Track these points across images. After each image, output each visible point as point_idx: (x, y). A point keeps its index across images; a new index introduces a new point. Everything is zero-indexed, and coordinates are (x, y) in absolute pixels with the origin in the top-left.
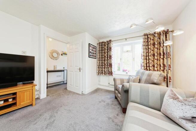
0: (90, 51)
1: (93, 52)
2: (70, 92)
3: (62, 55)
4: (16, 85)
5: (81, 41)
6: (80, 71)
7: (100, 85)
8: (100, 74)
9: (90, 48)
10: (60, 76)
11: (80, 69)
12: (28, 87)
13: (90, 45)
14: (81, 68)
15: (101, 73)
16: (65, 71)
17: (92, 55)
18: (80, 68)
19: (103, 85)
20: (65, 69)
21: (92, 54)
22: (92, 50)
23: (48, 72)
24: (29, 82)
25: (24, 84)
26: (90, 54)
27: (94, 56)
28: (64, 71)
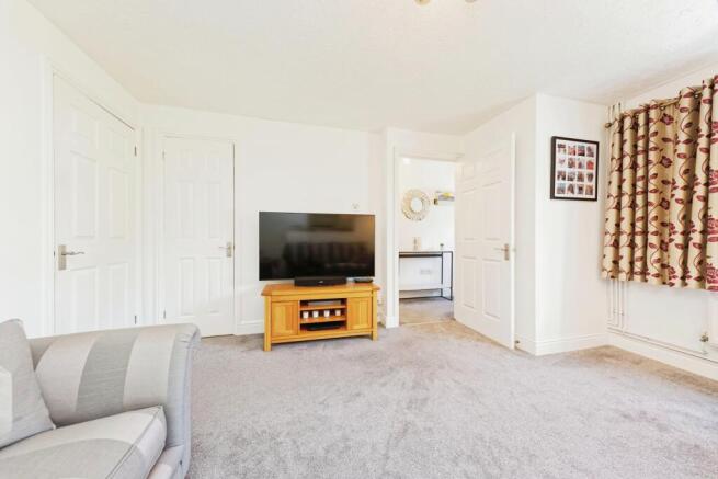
0: (558, 168)
1: (576, 170)
2: (466, 331)
3: (435, 202)
4: (344, 282)
5: (513, 136)
6: (507, 258)
7: (625, 334)
8: (623, 276)
9: (559, 156)
10: (429, 272)
11: (506, 250)
12: (363, 290)
13: (558, 142)
14: (512, 247)
15: (632, 272)
16: (447, 257)
17: (571, 189)
18: (507, 246)
19: (647, 340)
20: (446, 249)
21: (567, 183)
22: (571, 165)
23: (400, 256)
24: (365, 278)
25: (356, 282)
26: (558, 182)
27: (581, 189)
28: (441, 256)
